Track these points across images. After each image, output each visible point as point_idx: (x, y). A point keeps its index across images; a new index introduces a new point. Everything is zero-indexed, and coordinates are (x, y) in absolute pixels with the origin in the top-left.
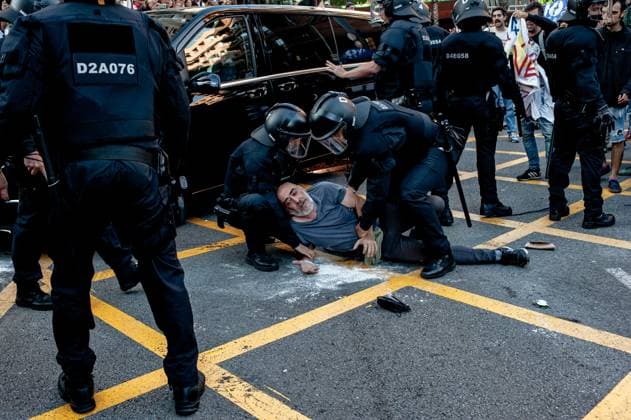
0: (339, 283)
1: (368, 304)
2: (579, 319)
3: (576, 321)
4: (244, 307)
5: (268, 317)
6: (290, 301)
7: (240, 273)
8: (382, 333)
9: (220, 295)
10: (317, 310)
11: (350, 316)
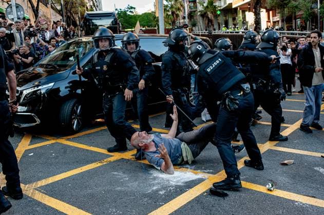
0: (182, 181)
1: (204, 192)
2: (315, 196)
3: (314, 197)
4: (137, 197)
5: (153, 203)
6: (161, 193)
7: (125, 177)
8: (219, 209)
9: (120, 192)
10: (178, 197)
11: (197, 200)
